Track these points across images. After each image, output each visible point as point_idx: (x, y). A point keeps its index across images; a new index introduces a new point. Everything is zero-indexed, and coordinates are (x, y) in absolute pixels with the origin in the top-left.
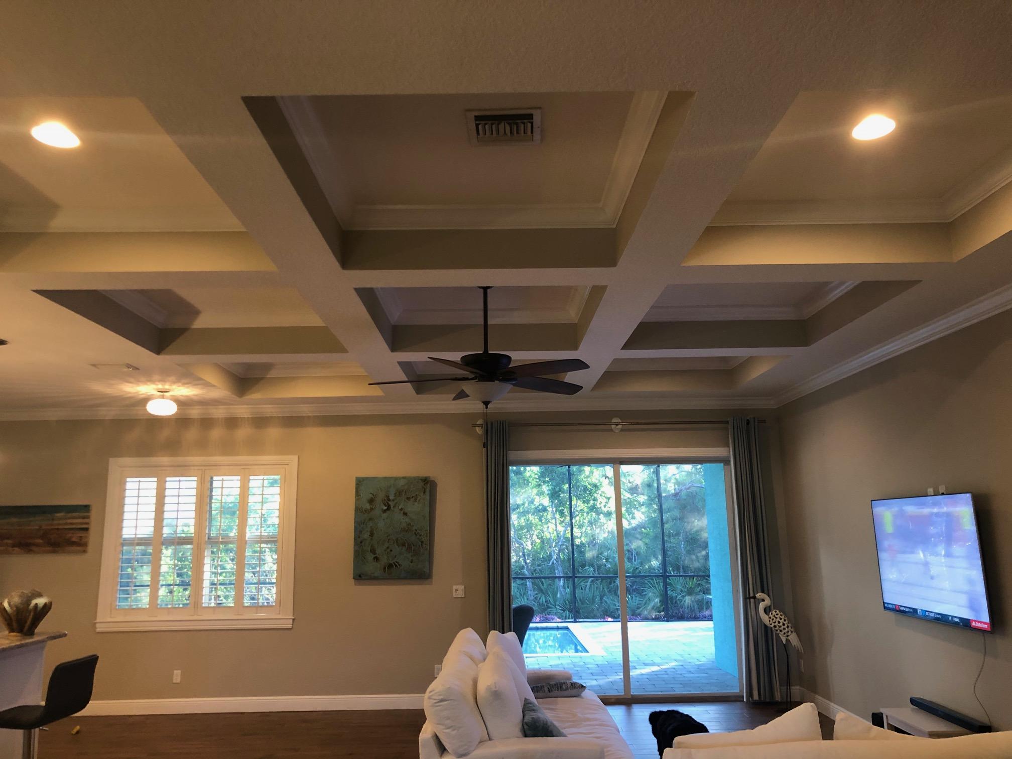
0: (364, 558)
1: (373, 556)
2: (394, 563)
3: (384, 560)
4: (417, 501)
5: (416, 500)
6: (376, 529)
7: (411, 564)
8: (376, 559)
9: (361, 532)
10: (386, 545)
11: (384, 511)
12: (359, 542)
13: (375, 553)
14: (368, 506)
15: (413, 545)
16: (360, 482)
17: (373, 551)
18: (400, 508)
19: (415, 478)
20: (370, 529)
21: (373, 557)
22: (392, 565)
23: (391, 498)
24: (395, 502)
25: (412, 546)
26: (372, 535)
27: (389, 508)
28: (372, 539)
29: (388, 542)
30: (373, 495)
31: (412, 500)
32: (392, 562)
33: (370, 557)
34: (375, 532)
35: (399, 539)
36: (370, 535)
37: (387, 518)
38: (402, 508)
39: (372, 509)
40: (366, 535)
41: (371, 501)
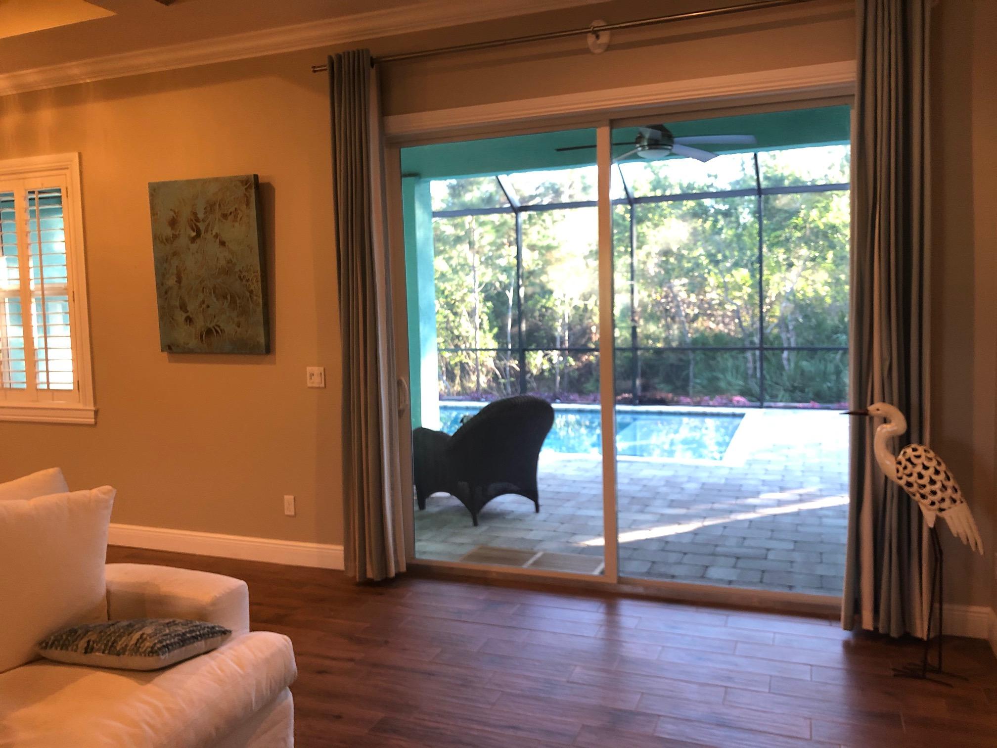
0: (173, 319)
1: (185, 315)
2: (214, 328)
3: (200, 323)
4: (239, 219)
5: (236, 217)
6: (185, 270)
7: (239, 330)
8: (189, 320)
9: (164, 275)
10: (201, 297)
11: (193, 240)
12: (163, 292)
13: (186, 311)
14: (169, 232)
15: (239, 298)
16: (155, 190)
17: (183, 307)
18: (214, 234)
19: (231, 179)
20: (175, 272)
21: (183, 318)
22: (211, 330)
23: (201, 216)
24: (206, 223)
25: (237, 298)
26: (179, 281)
27: (198, 234)
28: (180, 288)
29: (203, 292)
30: (175, 213)
31: (230, 218)
32: (211, 326)
33: (181, 317)
34: (182, 275)
35: (217, 286)
36: (176, 281)
37: (197, 252)
38: (217, 233)
39: (175, 237)
40: (171, 281)
41: (173, 223)
